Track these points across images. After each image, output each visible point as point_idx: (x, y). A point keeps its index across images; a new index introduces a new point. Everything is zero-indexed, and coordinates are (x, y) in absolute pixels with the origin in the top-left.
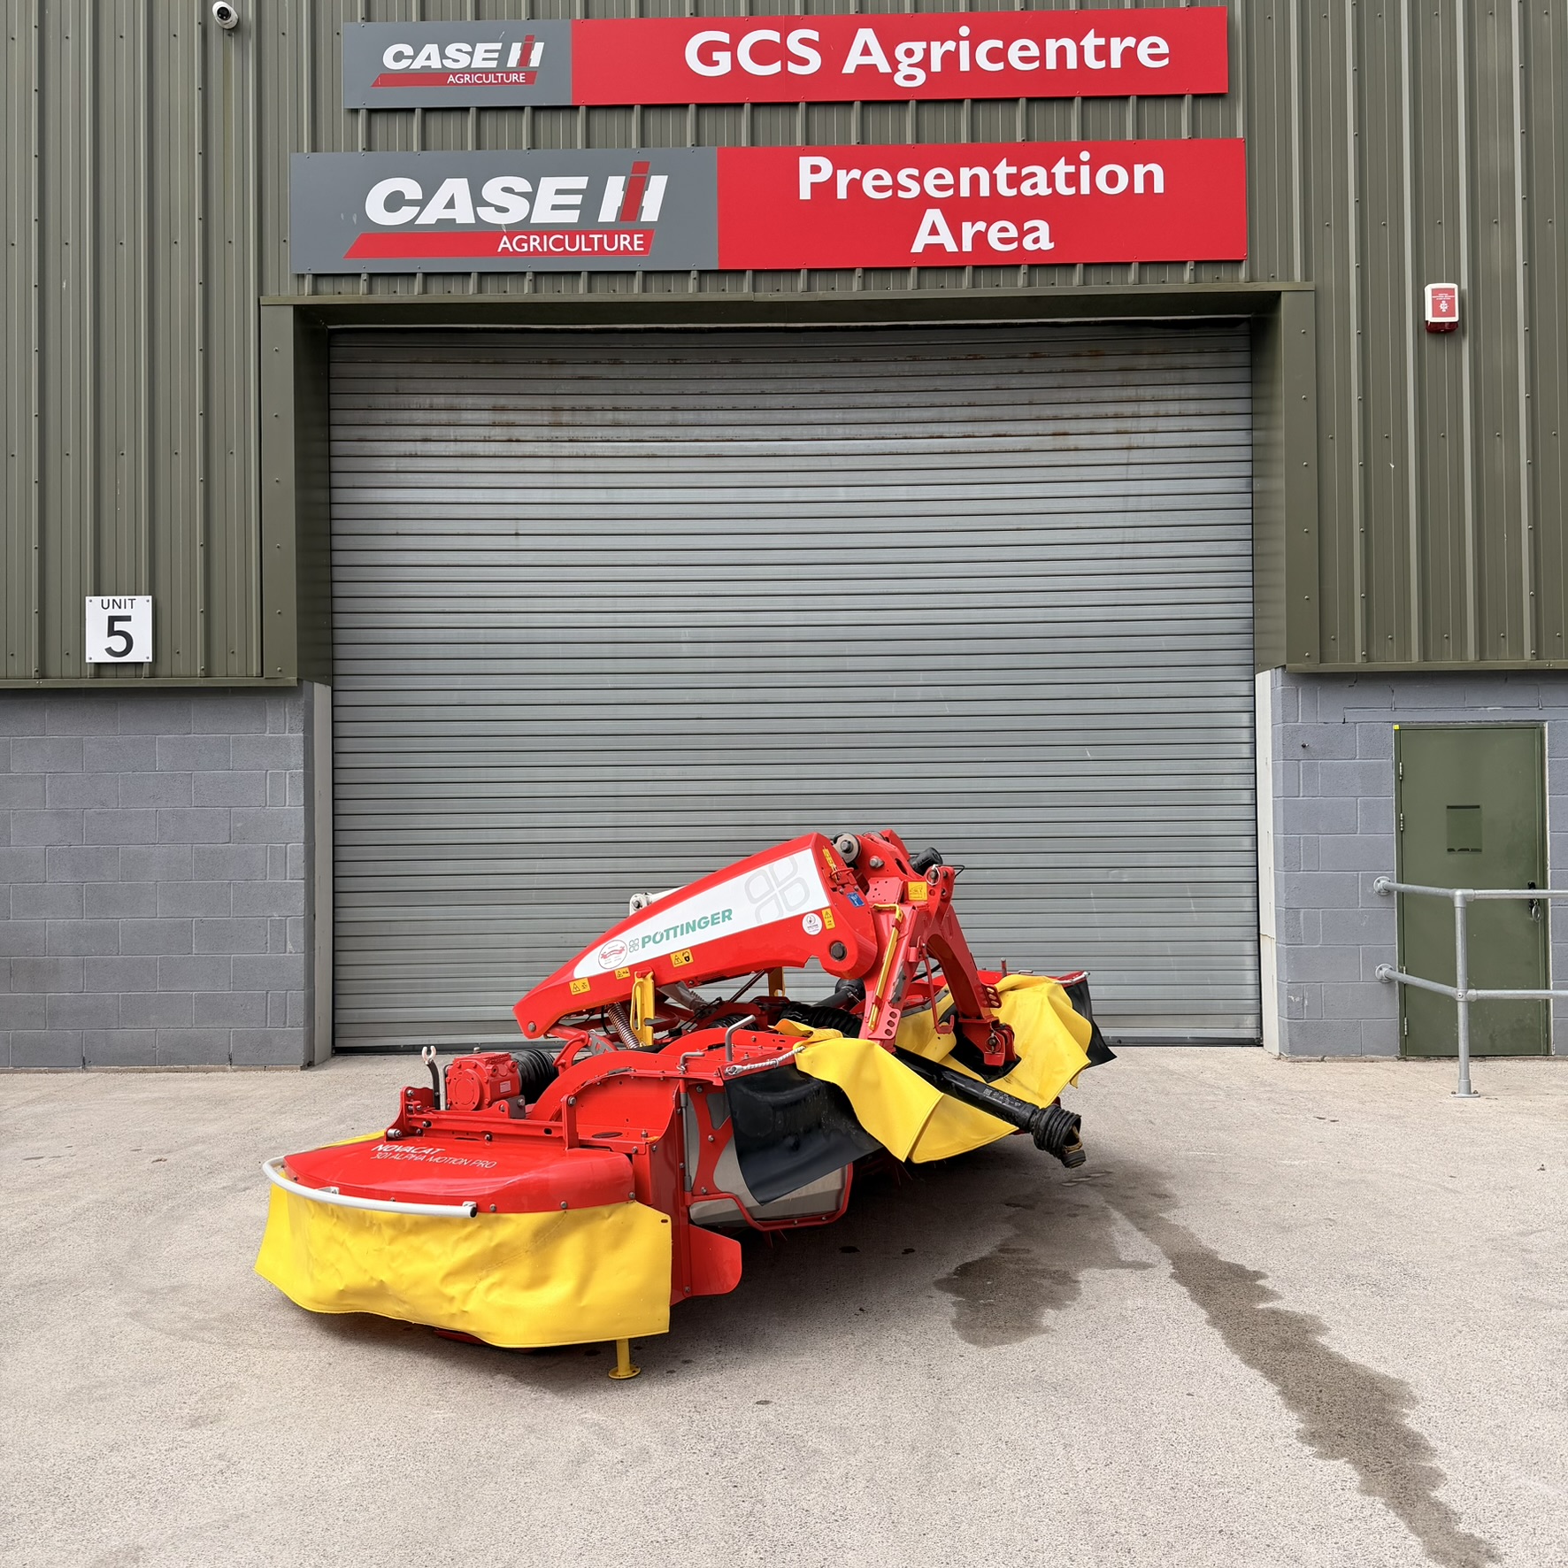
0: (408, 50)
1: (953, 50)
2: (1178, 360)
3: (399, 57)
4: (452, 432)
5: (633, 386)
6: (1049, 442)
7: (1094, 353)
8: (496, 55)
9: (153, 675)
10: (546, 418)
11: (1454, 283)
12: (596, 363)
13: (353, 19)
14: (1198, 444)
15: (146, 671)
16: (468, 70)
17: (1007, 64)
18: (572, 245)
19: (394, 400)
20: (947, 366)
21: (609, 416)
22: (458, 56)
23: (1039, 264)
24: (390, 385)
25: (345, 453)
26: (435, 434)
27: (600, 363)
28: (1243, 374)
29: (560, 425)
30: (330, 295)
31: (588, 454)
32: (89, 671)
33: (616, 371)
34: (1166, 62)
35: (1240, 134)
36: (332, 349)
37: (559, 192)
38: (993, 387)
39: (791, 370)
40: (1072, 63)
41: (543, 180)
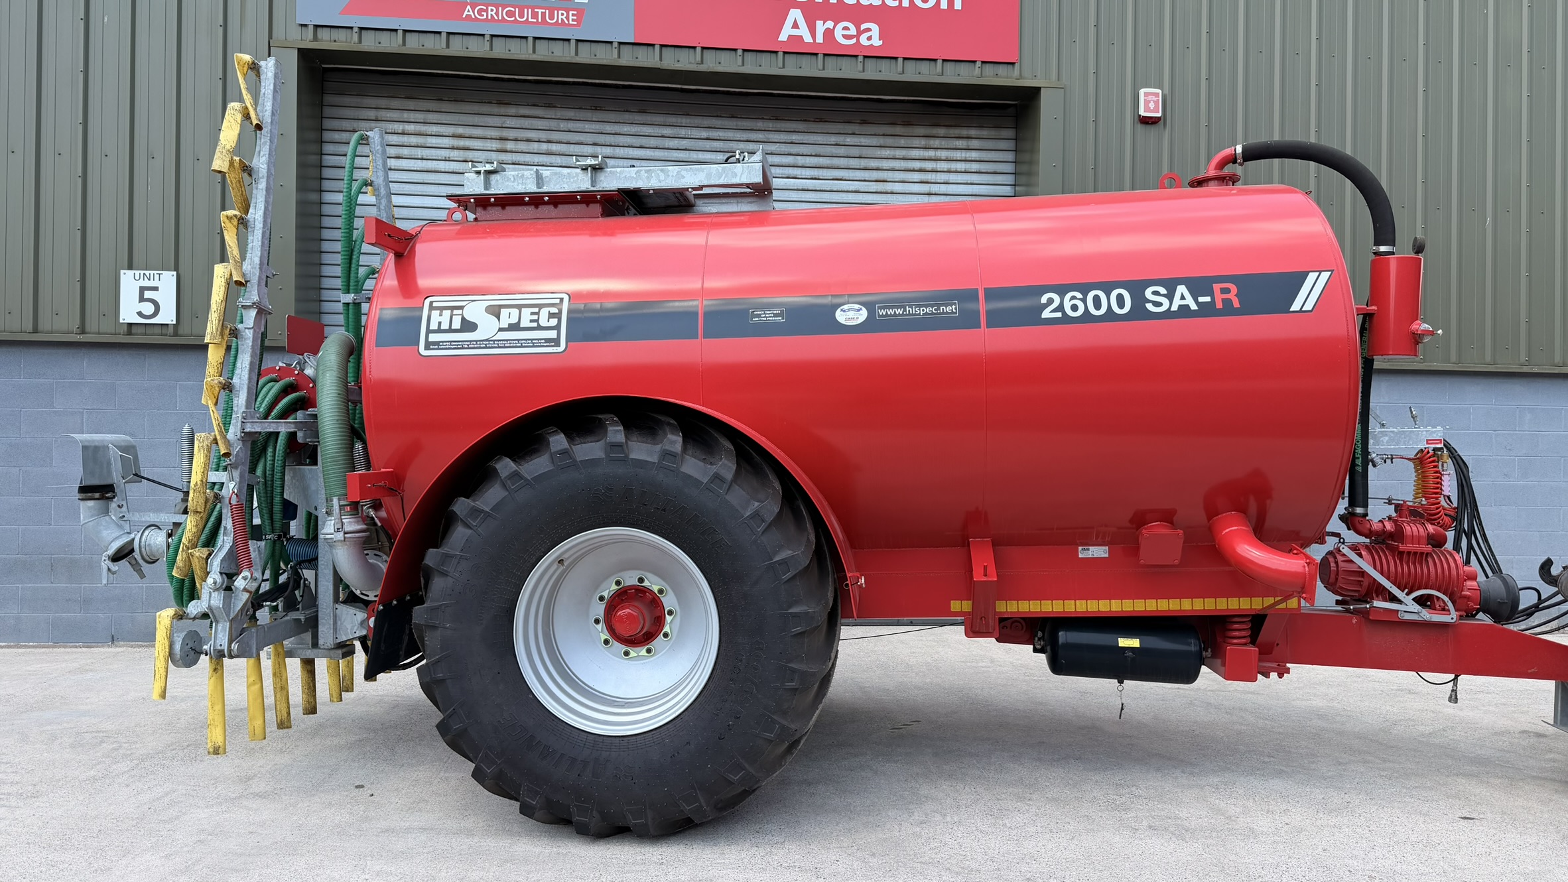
7: (906, 123)
9: (176, 334)
11: (1159, 89)
14: (978, 194)
15: (171, 330)
18: (521, 16)
20: (800, 126)
23: (872, 57)
27: (538, 106)
28: (1011, 145)
30: (327, 41)
32: (123, 329)
36: (324, 82)
38: (833, 143)
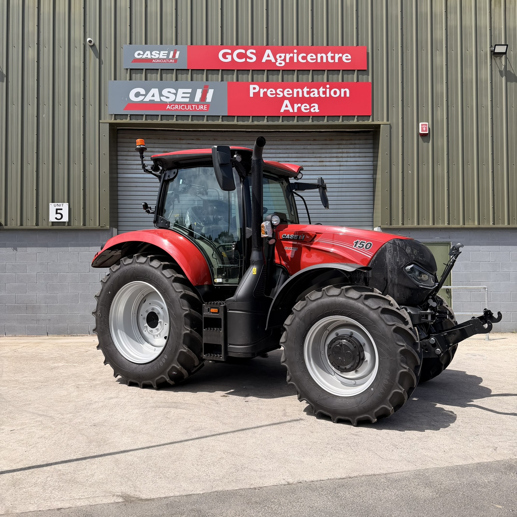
0: (141, 53)
1: (292, 56)
2: (353, 142)
3: (139, 54)
6: (318, 164)
7: (331, 140)
8: (166, 55)
11: (427, 122)
13: (126, 43)
14: (359, 165)
15: (66, 224)
16: (158, 59)
17: (307, 60)
18: (187, 108)
22: (155, 55)
23: (315, 117)
26: (147, 159)
27: (194, 140)
28: (371, 146)
30: (118, 121)
32: (50, 224)
33: (198, 142)
34: (350, 61)
35: (370, 81)
36: (118, 134)
37: (183, 93)
38: (303, 148)
40: (325, 61)
41: (179, 90)
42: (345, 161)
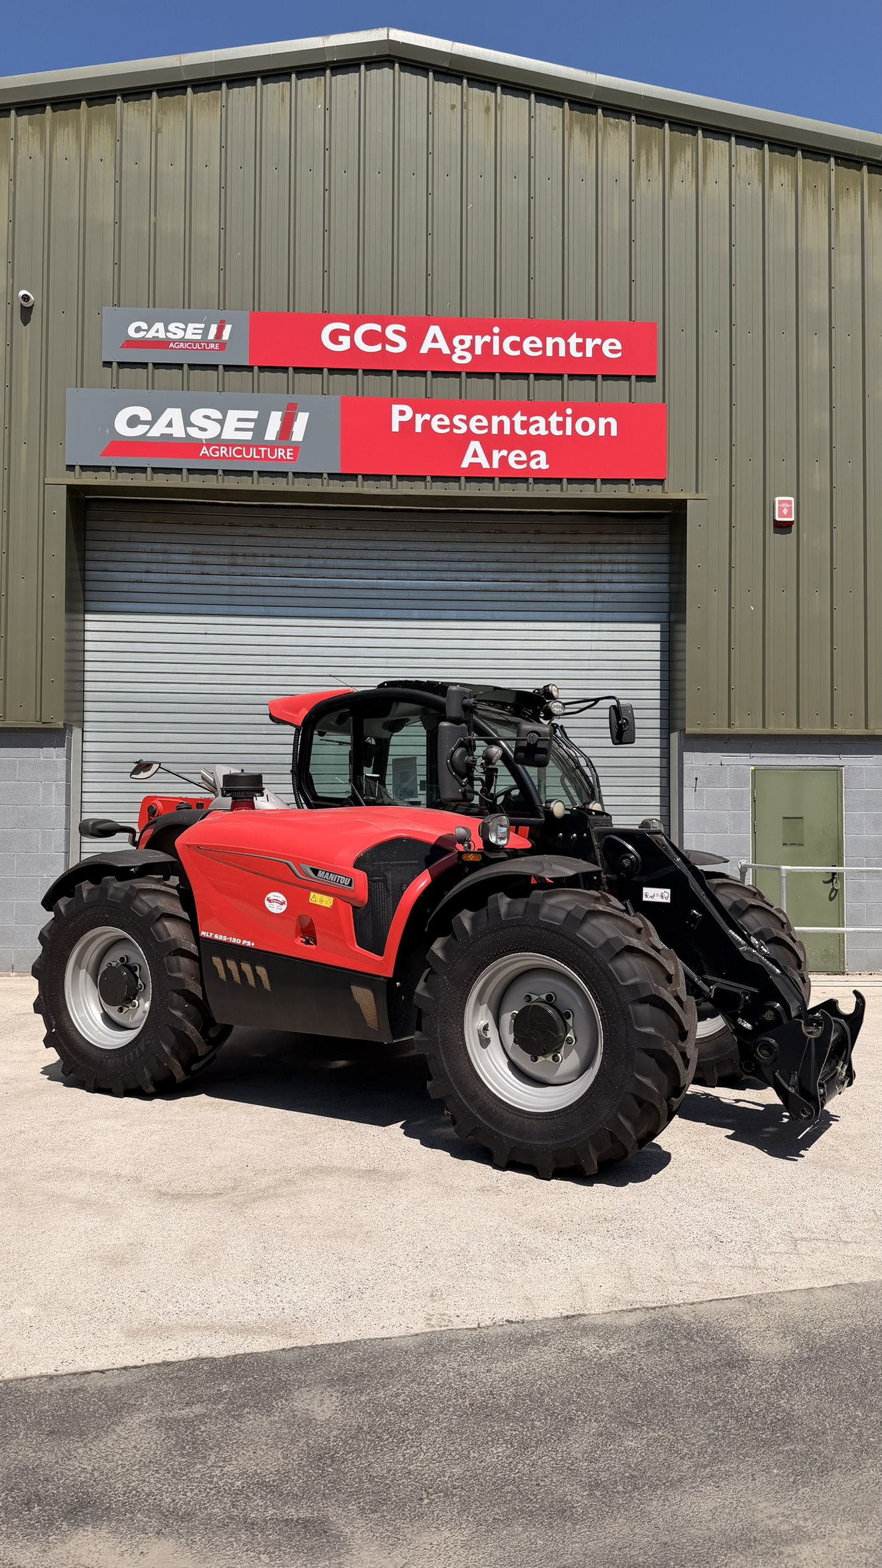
0: (144, 326)
1: (489, 341)
2: (625, 538)
3: (138, 330)
4: (165, 567)
5: (284, 542)
6: (546, 587)
7: (573, 532)
8: (201, 331)
10: (226, 560)
11: (793, 497)
12: (259, 526)
13: (109, 305)
16: (183, 340)
17: (522, 351)
18: (248, 454)
19: (127, 545)
20: (483, 537)
21: (268, 560)
22: (176, 331)
23: (541, 479)
24: (125, 536)
25: (94, 579)
26: (154, 568)
27: (263, 527)
29: (236, 565)
30: (89, 479)
31: (254, 584)
33: (273, 532)
34: (619, 355)
37: (239, 420)
38: (511, 551)
39: (384, 535)
40: (562, 353)
41: (230, 412)
42: (606, 581)
